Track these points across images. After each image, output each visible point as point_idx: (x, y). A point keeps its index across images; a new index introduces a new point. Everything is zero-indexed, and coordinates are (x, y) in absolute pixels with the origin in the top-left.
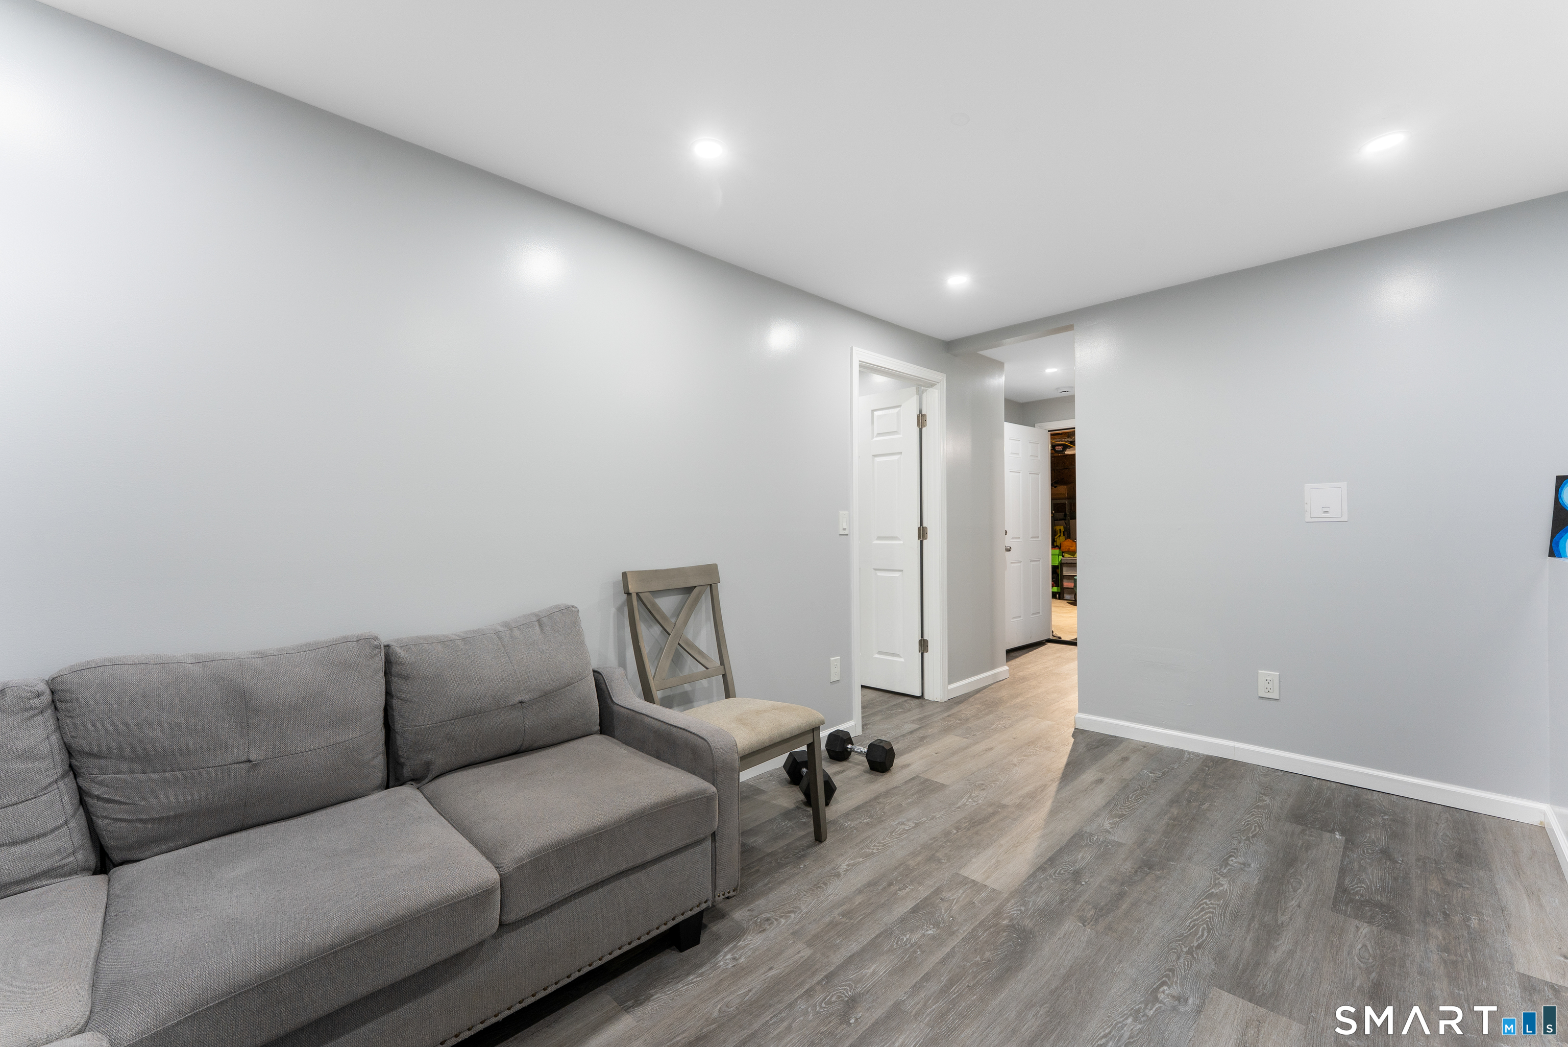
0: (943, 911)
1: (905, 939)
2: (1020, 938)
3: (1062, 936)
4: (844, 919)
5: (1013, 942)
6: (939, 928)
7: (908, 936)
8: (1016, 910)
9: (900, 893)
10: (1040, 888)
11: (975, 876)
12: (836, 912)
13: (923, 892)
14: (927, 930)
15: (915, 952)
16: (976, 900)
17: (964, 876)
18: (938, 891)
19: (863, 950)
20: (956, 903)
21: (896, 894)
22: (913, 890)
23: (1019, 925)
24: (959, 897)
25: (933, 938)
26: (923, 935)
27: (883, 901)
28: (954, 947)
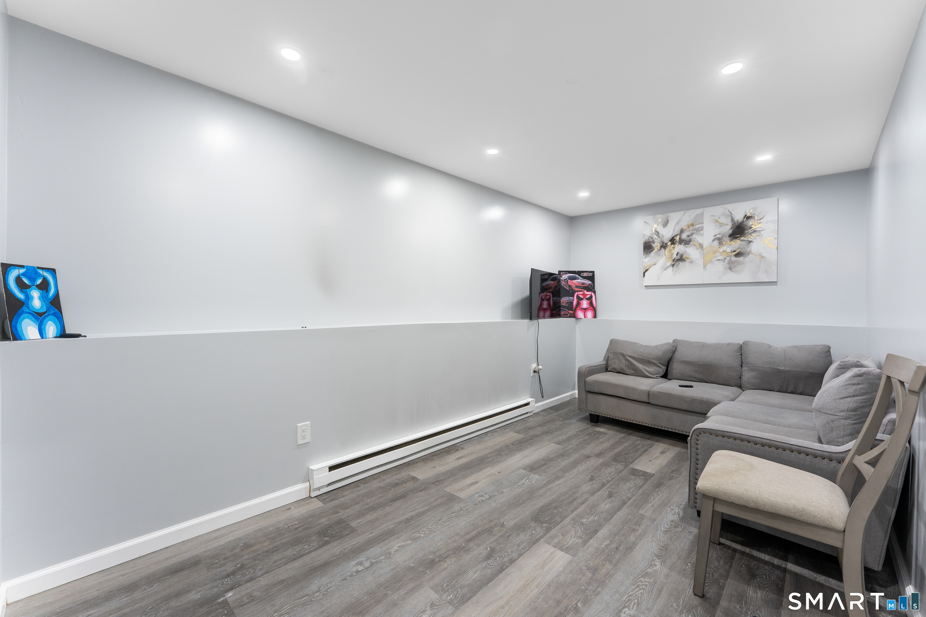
0: (580, 531)
1: (597, 517)
2: (539, 518)
3: (518, 518)
4: (633, 527)
5: (542, 516)
6: (580, 522)
7: (596, 519)
8: (538, 531)
9: (607, 542)
10: (519, 545)
11: (561, 554)
12: (640, 531)
13: (594, 542)
14: (586, 521)
15: (590, 512)
16: (561, 537)
17: (569, 554)
18: (585, 543)
19: (615, 513)
20: (573, 535)
21: (611, 542)
22: (601, 544)
23: (538, 524)
24: (570, 539)
25: (583, 518)
26: (588, 519)
27: (617, 537)
28: (572, 514)
